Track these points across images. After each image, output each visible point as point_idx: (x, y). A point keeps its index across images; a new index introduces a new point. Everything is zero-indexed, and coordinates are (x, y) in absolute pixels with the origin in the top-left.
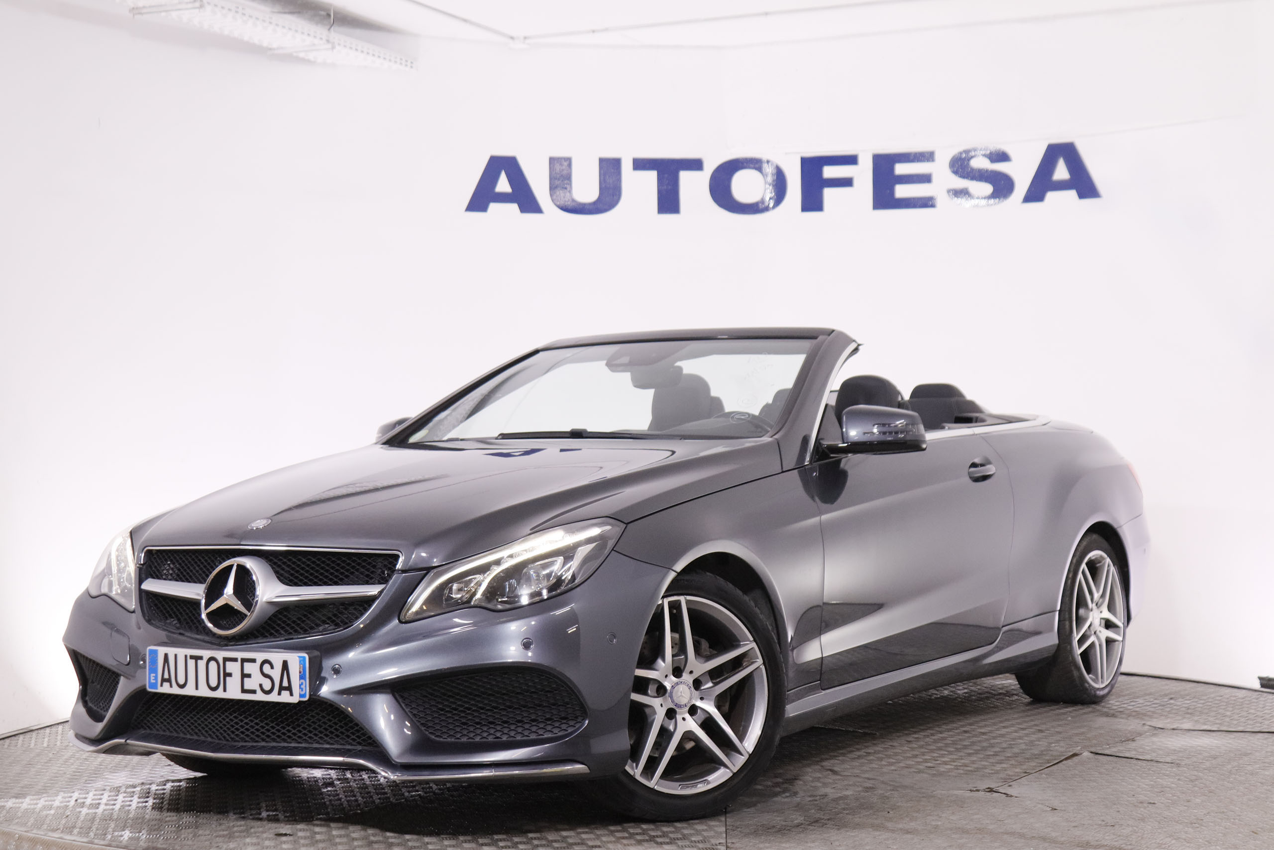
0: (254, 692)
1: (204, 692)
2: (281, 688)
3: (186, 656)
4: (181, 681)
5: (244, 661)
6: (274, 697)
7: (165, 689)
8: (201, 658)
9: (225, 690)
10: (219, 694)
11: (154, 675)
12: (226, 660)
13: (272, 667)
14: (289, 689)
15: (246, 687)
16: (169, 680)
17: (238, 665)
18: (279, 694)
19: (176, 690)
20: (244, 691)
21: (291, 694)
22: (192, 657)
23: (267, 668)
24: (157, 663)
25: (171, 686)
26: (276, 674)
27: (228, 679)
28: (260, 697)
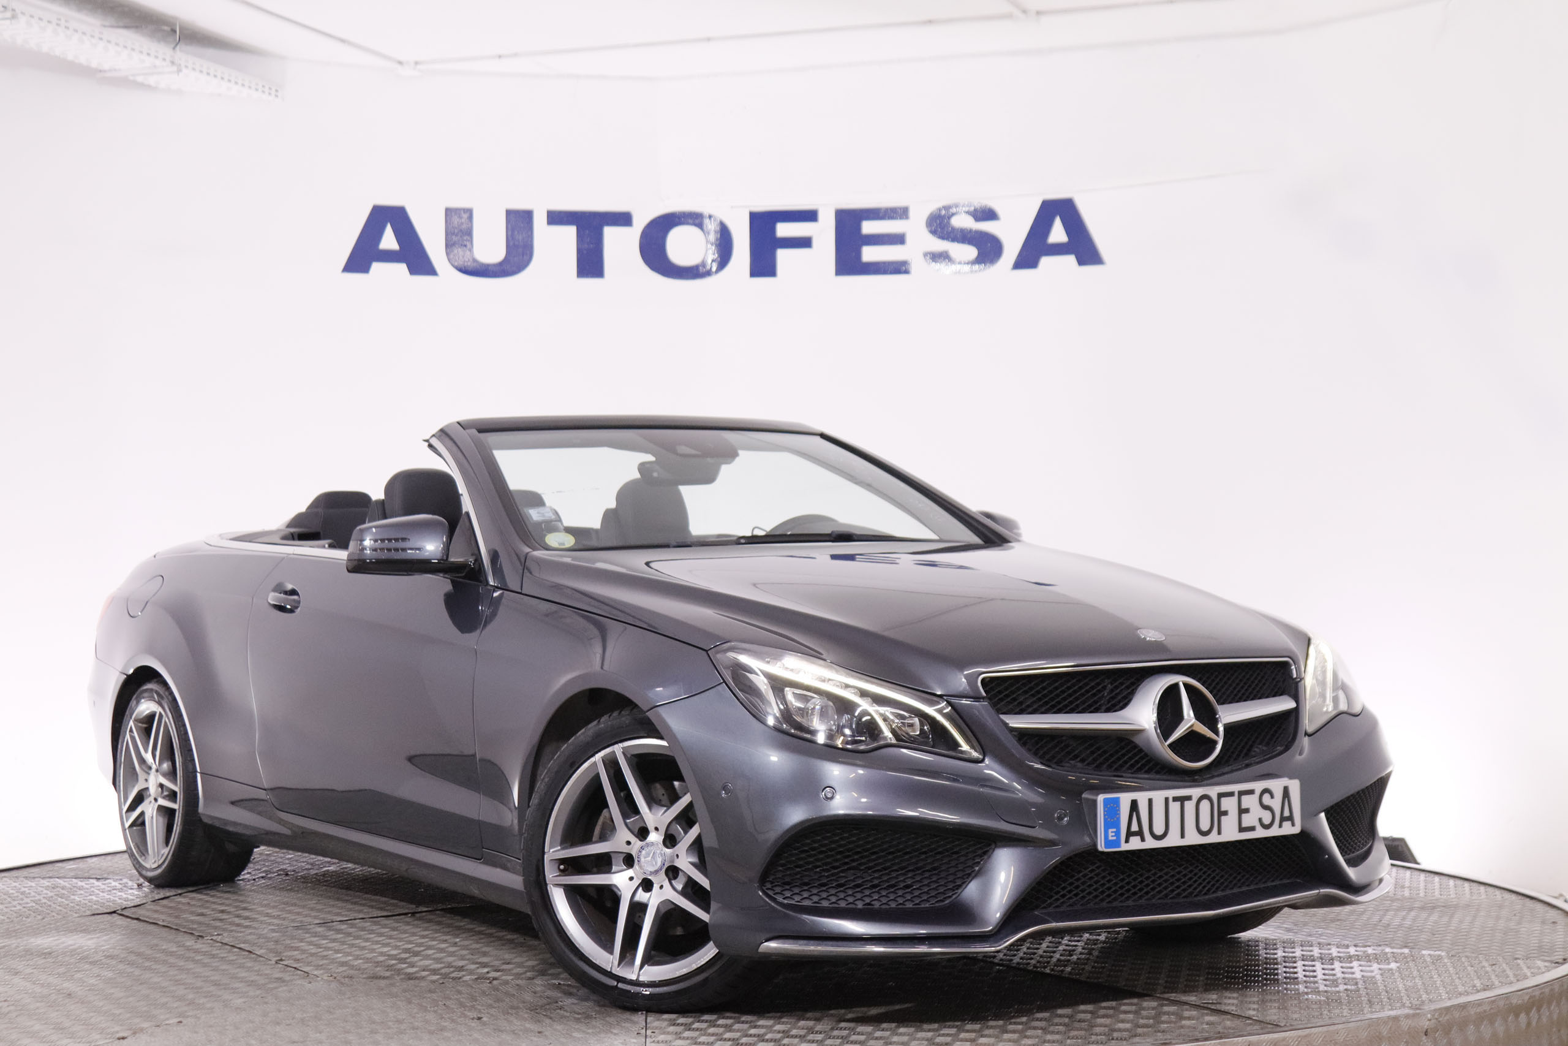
0: (1252, 829)
1: (1193, 838)
2: (1283, 819)
3: (1167, 799)
4: (1159, 830)
5: (1242, 793)
6: (1275, 832)
7: (1135, 844)
8: (1189, 798)
9: (1219, 833)
10: (1213, 838)
11: (1114, 830)
12: (1221, 796)
13: (1272, 797)
14: (1290, 818)
15: (1244, 825)
16: (1140, 833)
17: (1235, 799)
18: (1280, 826)
19: (1150, 843)
20: (1242, 829)
21: (1293, 825)
22: (1175, 799)
23: (1266, 799)
24: (1119, 814)
25: (1143, 840)
26: (1276, 803)
27: (1223, 818)
28: (1260, 833)
